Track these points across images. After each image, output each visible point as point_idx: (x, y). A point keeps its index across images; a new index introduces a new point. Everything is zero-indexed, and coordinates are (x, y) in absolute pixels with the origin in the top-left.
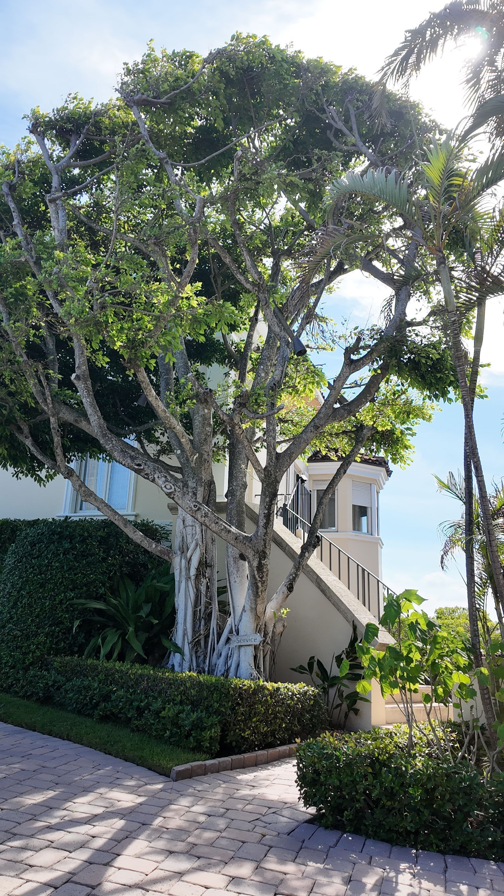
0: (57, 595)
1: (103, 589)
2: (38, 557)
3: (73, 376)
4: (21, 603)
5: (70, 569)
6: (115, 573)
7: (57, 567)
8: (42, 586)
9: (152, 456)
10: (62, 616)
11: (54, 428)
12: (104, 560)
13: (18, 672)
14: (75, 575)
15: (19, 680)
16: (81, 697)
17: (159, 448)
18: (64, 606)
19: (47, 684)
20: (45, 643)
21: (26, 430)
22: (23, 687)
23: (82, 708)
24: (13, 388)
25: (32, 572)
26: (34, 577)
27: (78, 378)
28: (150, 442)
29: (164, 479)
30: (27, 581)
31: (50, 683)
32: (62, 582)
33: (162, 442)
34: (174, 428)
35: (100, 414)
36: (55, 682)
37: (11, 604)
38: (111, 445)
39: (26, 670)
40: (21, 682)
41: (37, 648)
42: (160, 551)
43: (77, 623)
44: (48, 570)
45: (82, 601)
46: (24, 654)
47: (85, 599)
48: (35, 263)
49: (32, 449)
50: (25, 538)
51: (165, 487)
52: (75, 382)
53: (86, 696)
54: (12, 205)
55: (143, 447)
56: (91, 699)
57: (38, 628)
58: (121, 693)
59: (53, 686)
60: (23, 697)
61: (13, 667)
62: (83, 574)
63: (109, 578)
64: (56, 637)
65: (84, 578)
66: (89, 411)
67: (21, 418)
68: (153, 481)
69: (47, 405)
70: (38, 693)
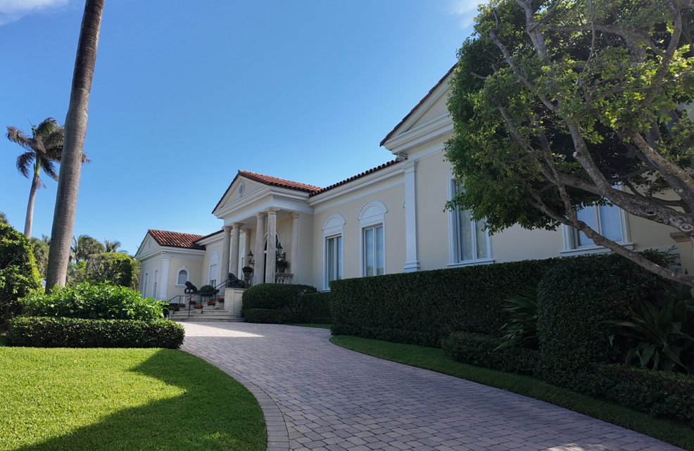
0: (588, 317)
1: (628, 311)
2: (565, 289)
3: (575, 154)
4: (559, 323)
5: (595, 297)
6: (635, 297)
7: (583, 296)
8: (573, 310)
9: (644, 195)
10: (596, 333)
11: (563, 195)
12: (623, 288)
13: (569, 374)
14: (600, 301)
15: (572, 379)
16: (633, 397)
17: (649, 187)
18: (596, 326)
19: (597, 384)
20: (586, 353)
21: (539, 199)
22: (576, 384)
23: (636, 405)
24: (524, 172)
25: (563, 301)
26: (565, 304)
27: (579, 154)
28: (638, 183)
29: (680, 221)
30: (560, 307)
31: (601, 384)
32: (590, 308)
33: (651, 181)
34: (676, 173)
35: (604, 179)
36: (604, 383)
37: (551, 324)
38: (620, 201)
39: (576, 372)
40: (574, 380)
41: (581, 356)
42: (681, 279)
43: (611, 338)
44: (575, 299)
45: (611, 322)
46: (571, 360)
47: (614, 319)
48: (528, 80)
49: (547, 212)
50: (550, 275)
51: (683, 227)
52: (577, 158)
53: (638, 397)
54: (500, 45)
55: (633, 189)
56: (644, 399)
57: (578, 342)
58: (674, 397)
59: (603, 385)
60: (578, 392)
61: (564, 369)
62: (606, 300)
63: (631, 302)
64: (595, 349)
65: (608, 303)
66: (595, 178)
67: (534, 192)
68: (669, 223)
69: (555, 179)
70: (591, 390)
